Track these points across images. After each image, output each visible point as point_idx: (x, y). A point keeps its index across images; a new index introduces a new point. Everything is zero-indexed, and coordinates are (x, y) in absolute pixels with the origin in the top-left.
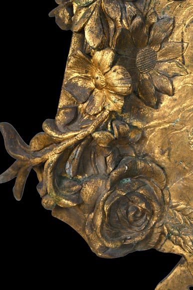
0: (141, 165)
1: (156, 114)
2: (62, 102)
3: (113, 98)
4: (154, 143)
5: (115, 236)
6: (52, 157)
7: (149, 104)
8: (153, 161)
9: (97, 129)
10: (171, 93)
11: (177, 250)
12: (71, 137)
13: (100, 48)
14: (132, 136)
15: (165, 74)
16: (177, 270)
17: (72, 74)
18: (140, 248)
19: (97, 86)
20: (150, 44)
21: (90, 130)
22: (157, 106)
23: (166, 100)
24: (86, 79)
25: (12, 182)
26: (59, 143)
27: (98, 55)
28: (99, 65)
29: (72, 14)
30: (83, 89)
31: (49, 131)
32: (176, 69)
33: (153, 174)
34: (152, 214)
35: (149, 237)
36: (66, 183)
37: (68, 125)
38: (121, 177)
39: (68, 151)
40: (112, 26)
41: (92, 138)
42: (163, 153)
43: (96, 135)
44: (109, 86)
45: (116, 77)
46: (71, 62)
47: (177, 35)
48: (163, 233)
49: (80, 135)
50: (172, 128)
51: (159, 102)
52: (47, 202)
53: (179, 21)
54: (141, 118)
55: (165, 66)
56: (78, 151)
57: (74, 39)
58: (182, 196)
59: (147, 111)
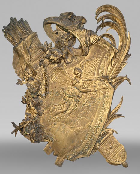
0: (40, 126)
1: (41, 117)
3: (35, 114)
4: (41, 122)
5: (36, 139)
6: (25, 126)
7: (40, 115)
8: (41, 125)
12: (28, 122)
13: (33, 106)
14: (38, 121)
15: (42, 110)
17: (27, 111)
19: (32, 113)
20: (40, 105)
21: (32, 120)
23: (43, 114)
24: (30, 112)
26: (26, 123)
28: (32, 109)
29: (26, 101)
30: (29, 114)
31: (24, 121)
32: (44, 109)
33: (42, 127)
34: (42, 135)
36: (27, 130)
37: (27, 120)
38: (37, 128)
39: (28, 124)
40: (34, 103)
42: (43, 124)
45: (35, 111)
47: (44, 104)
48: (44, 138)
49: (30, 121)
50: (44, 119)
53: (44, 101)
55: (42, 109)
56: (29, 124)
58: (47, 131)
59: (40, 117)
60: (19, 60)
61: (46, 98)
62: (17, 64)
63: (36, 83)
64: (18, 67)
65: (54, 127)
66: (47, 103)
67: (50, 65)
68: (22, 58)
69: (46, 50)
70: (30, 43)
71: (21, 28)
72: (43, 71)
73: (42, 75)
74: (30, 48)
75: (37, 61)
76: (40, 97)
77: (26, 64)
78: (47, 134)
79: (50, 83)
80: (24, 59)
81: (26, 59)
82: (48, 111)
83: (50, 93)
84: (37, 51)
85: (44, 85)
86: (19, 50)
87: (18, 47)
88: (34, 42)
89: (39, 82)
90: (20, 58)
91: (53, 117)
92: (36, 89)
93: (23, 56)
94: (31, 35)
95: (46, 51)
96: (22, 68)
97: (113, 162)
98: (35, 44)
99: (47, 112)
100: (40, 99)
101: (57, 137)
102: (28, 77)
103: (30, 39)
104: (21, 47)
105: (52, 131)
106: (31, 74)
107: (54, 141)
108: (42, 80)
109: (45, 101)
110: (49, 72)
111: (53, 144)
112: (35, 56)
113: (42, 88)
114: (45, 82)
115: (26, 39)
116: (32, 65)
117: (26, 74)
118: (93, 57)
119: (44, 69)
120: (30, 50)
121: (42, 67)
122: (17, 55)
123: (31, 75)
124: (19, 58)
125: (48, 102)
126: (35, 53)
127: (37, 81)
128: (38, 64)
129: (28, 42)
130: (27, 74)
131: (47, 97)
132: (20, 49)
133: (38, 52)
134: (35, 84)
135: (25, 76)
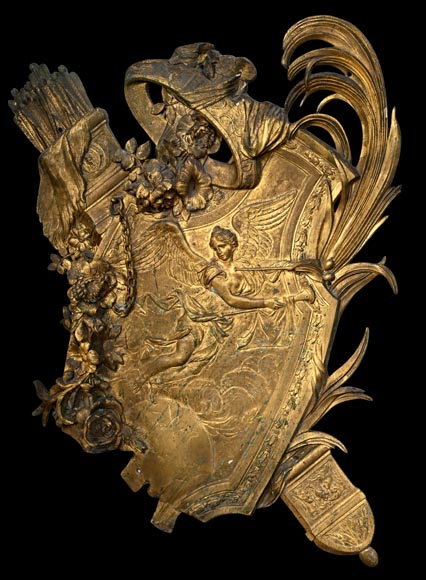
0: (108, 401)
1: (116, 374)
2: (66, 369)
3: (91, 366)
4: (115, 390)
5: (94, 440)
6: (60, 397)
7: (111, 369)
9: (83, 382)
10: (123, 363)
11: (130, 449)
12: (70, 387)
14: (103, 386)
15: (118, 353)
16: (131, 461)
17: (71, 354)
18: (110, 449)
19: (83, 360)
20: (110, 338)
21: (79, 383)
22: (116, 370)
23: (120, 366)
24: (78, 356)
25: (41, 415)
26: (64, 390)
27: (82, 345)
28: (83, 350)
29: (71, 323)
30: (77, 362)
31: (59, 384)
32: (124, 351)
33: (115, 407)
34: (115, 429)
35: (114, 442)
36: (68, 412)
37: (69, 381)
38: (97, 408)
39: (69, 394)
40: (89, 330)
41: (81, 388)
42: (120, 395)
43: (82, 385)
44: (88, 360)
45: (92, 355)
46: (70, 348)
47: (123, 334)
48: (122, 440)
49: (74, 385)
50: (124, 382)
51: (116, 368)
52: (59, 423)
53: (123, 327)
54: (108, 376)
55: (118, 350)
56: (74, 394)
57: (72, 336)
58: (131, 419)
59: (110, 372)
60: (54, 194)
61: (130, 318)
62: (50, 208)
63: (97, 268)
64: (51, 217)
65: (151, 410)
66: (132, 333)
67: (141, 215)
68: (62, 190)
69: (131, 166)
70: (83, 144)
71: (59, 97)
72: (120, 232)
73: (118, 244)
74: (83, 158)
75: (104, 202)
76: (112, 313)
77: (71, 210)
78: (132, 427)
79: (141, 272)
80: (67, 192)
81: (72, 193)
82: (135, 357)
83: (140, 302)
84: (106, 167)
85: (124, 276)
86: (52, 166)
87: (46, 157)
88: (96, 141)
89: (106, 268)
90: (58, 190)
91: (148, 379)
92: (97, 288)
93: (64, 185)
94: (88, 118)
95: (130, 170)
96: (61, 219)
97: (327, 544)
98: (98, 146)
99: (133, 362)
100: (113, 318)
101: (156, 440)
102: (79, 250)
103: (83, 130)
104: (56, 156)
105: (144, 420)
106: (87, 239)
107: (147, 451)
108: (118, 261)
109: (126, 325)
110: (139, 236)
111: (146, 461)
112: (98, 184)
113: (119, 286)
114: (125, 269)
115: (73, 131)
116: (89, 213)
117: (73, 240)
118: (274, 192)
119: (122, 228)
120: (86, 165)
121: (117, 219)
122: (49, 181)
123: (86, 242)
124: (55, 191)
125: (136, 330)
126: (98, 175)
127: (99, 262)
128: (108, 211)
129: (76, 139)
130: (77, 241)
131: (132, 313)
132: (53, 161)
133: (108, 171)
134: (94, 271)
135: (72, 244)
